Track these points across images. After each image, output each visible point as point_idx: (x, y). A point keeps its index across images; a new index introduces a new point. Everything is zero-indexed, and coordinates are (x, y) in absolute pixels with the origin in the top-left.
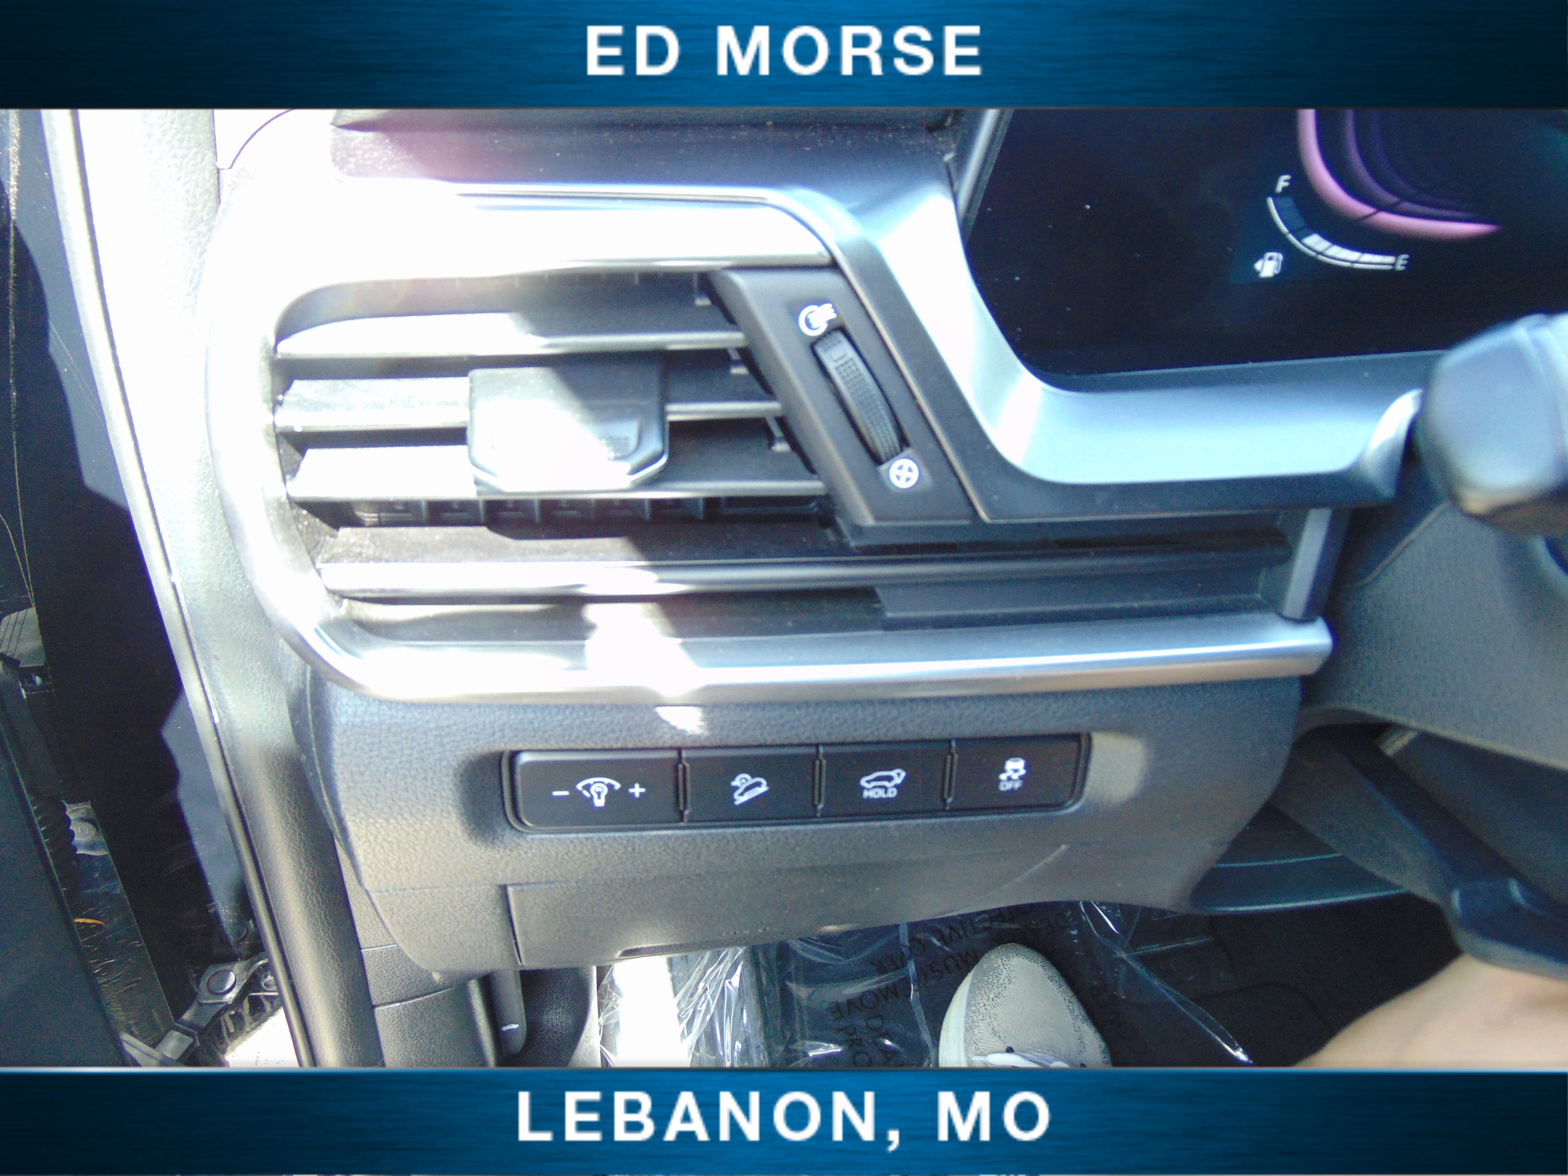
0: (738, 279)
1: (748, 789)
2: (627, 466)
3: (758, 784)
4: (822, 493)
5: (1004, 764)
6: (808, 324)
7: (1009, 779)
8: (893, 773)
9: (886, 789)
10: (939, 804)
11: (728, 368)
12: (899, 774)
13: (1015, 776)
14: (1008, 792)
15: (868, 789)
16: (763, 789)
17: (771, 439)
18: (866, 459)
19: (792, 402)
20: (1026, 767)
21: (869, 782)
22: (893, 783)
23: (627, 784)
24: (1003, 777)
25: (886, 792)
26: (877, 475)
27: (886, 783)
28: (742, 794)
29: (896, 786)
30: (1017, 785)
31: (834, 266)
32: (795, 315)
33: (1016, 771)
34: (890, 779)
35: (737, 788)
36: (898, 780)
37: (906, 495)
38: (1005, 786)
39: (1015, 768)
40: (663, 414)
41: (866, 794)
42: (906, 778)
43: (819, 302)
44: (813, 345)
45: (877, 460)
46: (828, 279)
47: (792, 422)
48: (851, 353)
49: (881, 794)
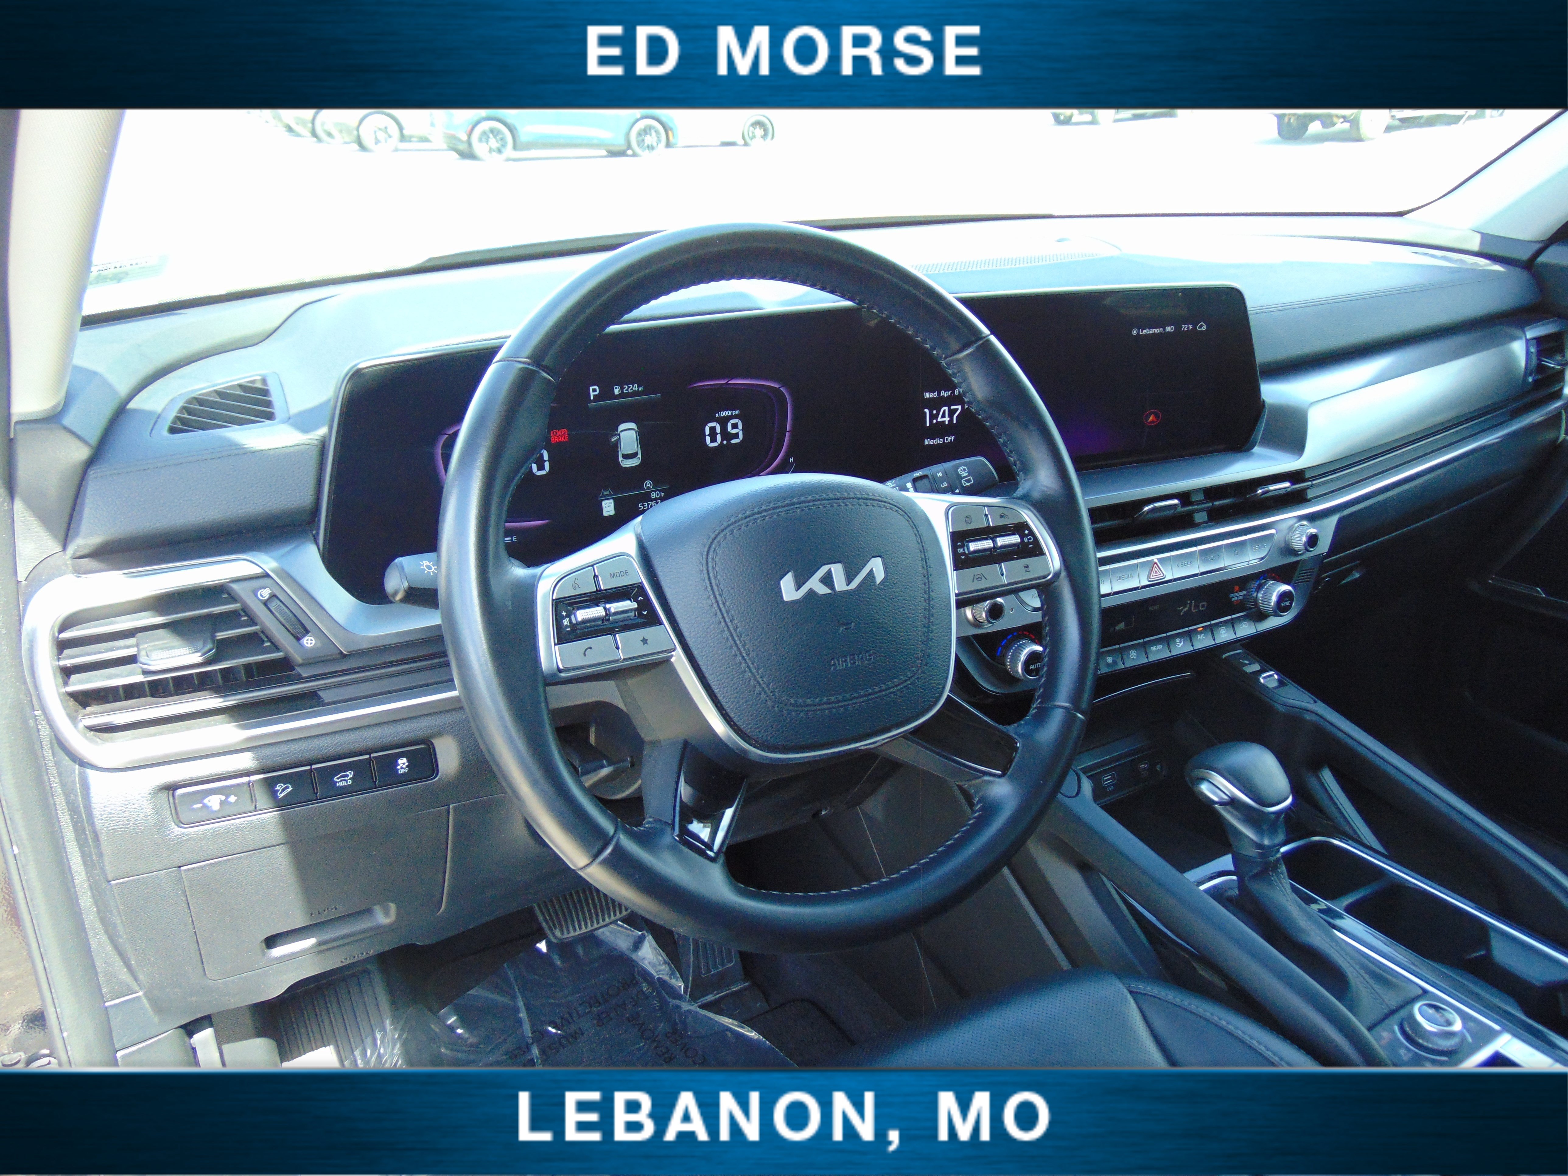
0: (235, 586)
1: (283, 790)
2: (199, 654)
3: (287, 787)
4: (283, 656)
5: (397, 761)
6: (261, 596)
7: (402, 768)
8: (348, 773)
9: (346, 781)
10: (373, 785)
11: (240, 618)
12: (350, 773)
13: (404, 766)
14: (402, 774)
15: (339, 782)
16: (290, 789)
17: (263, 642)
18: (294, 640)
19: (263, 624)
20: (408, 761)
21: (338, 779)
22: (349, 778)
23: (227, 796)
24: (399, 767)
25: (347, 783)
26: (300, 644)
27: (346, 778)
28: (281, 793)
29: (350, 779)
30: (406, 770)
31: (267, 576)
32: (256, 595)
33: (404, 764)
34: (347, 776)
35: (278, 791)
36: (351, 776)
37: (311, 649)
38: (401, 772)
39: (403, 762)
40: (213, 637)
41: (338, 784)
42: (354, 775)
43: (264, 588)
44: (265, 603)
45: (298, 639)
46: (266, 581)
47: (267, 632)
48: (279, 603)
49: (344, 783)
